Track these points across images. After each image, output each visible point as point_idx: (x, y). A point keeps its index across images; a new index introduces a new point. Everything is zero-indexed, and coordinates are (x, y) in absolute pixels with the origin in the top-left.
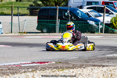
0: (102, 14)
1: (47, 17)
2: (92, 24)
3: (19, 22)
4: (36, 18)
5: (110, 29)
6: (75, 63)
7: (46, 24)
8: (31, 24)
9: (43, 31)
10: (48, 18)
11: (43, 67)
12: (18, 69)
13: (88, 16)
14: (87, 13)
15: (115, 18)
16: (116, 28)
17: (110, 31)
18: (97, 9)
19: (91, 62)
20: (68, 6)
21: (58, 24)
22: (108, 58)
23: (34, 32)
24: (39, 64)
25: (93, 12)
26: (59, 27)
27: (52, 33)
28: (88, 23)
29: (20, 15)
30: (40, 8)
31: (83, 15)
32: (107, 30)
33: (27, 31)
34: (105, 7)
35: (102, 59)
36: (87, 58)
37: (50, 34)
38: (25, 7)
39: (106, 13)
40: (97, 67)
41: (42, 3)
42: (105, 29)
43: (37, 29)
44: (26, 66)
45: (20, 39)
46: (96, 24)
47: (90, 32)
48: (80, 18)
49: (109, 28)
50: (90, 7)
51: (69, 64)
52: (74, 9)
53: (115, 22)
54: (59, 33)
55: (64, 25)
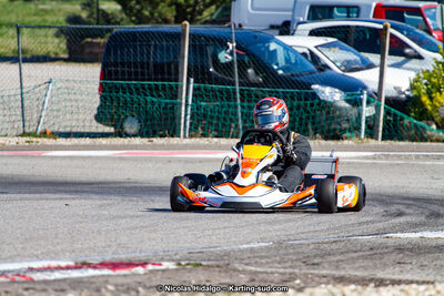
0: (374, 58)
1: (142, 68)
2: (330, 100)
3: (21, 88)
4: (93, 72)
5: (407, 120)
6: (259, 269)
7: (135, 97)
8: (72, 97)
9: (122, 127)
10: (143, 74)
11: (122, 285)
12: (20, 291)
13: (312, 67)
14: (311, 53)
15: (429, 75)
16: (433, 119)
17: (409, 129)
18: (353, 36)
19: (326, 265)
20: (229, 21)
21: (187, 101)
22: (400, 249)
23: (87, 130)
24: (106, 272)
25: (337, 49)
26: (189, 112)
27: (161, 136)
28: (314, 95)
29: (25, 60)
30: (109, 30)
31: (293, 61)
32: (395, 126)
33: (56, 129)
34: (386, 28)
35: (375, 253)
36: (312, 247)
37: (154, 139)
38: (50, 27)
39: (390, 54)
40: (353, 287)
41: (119, 7)
42: (386, 122)
43: (99, 118)
44: (53, 278)
45: (27, 161)
46: (348, 101)
47: (322, 133)
48: (280, 72)
49: (402, 119)
50: (325, 28)
51: (235, 270)
52: (256, 37)
53: (429, 94)
54: (191, 136)
55: (212, 105)
